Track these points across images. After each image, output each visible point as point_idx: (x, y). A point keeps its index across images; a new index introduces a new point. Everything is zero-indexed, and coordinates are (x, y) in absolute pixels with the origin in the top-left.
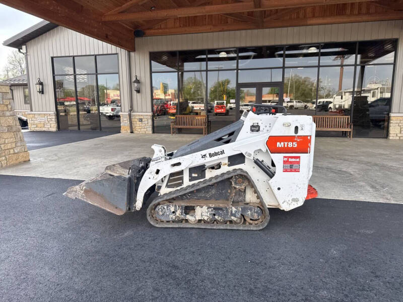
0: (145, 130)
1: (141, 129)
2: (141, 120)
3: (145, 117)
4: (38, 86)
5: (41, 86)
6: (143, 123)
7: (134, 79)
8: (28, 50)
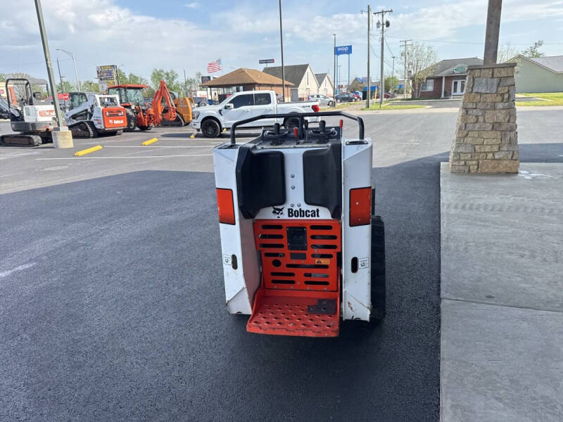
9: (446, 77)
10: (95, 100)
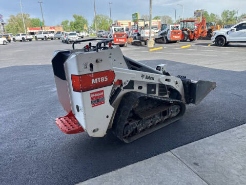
10: (169, 27)
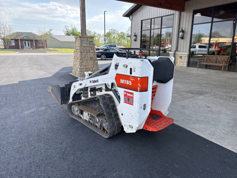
0: (183, 64)
1: (180, 63)
2: (181, 57)
3: (184, 55)
4: (134, 37)
5: (135, 37)
6: (182, 59)
7: (181, 30)
8: (133, 18)
9: (20, 39)
